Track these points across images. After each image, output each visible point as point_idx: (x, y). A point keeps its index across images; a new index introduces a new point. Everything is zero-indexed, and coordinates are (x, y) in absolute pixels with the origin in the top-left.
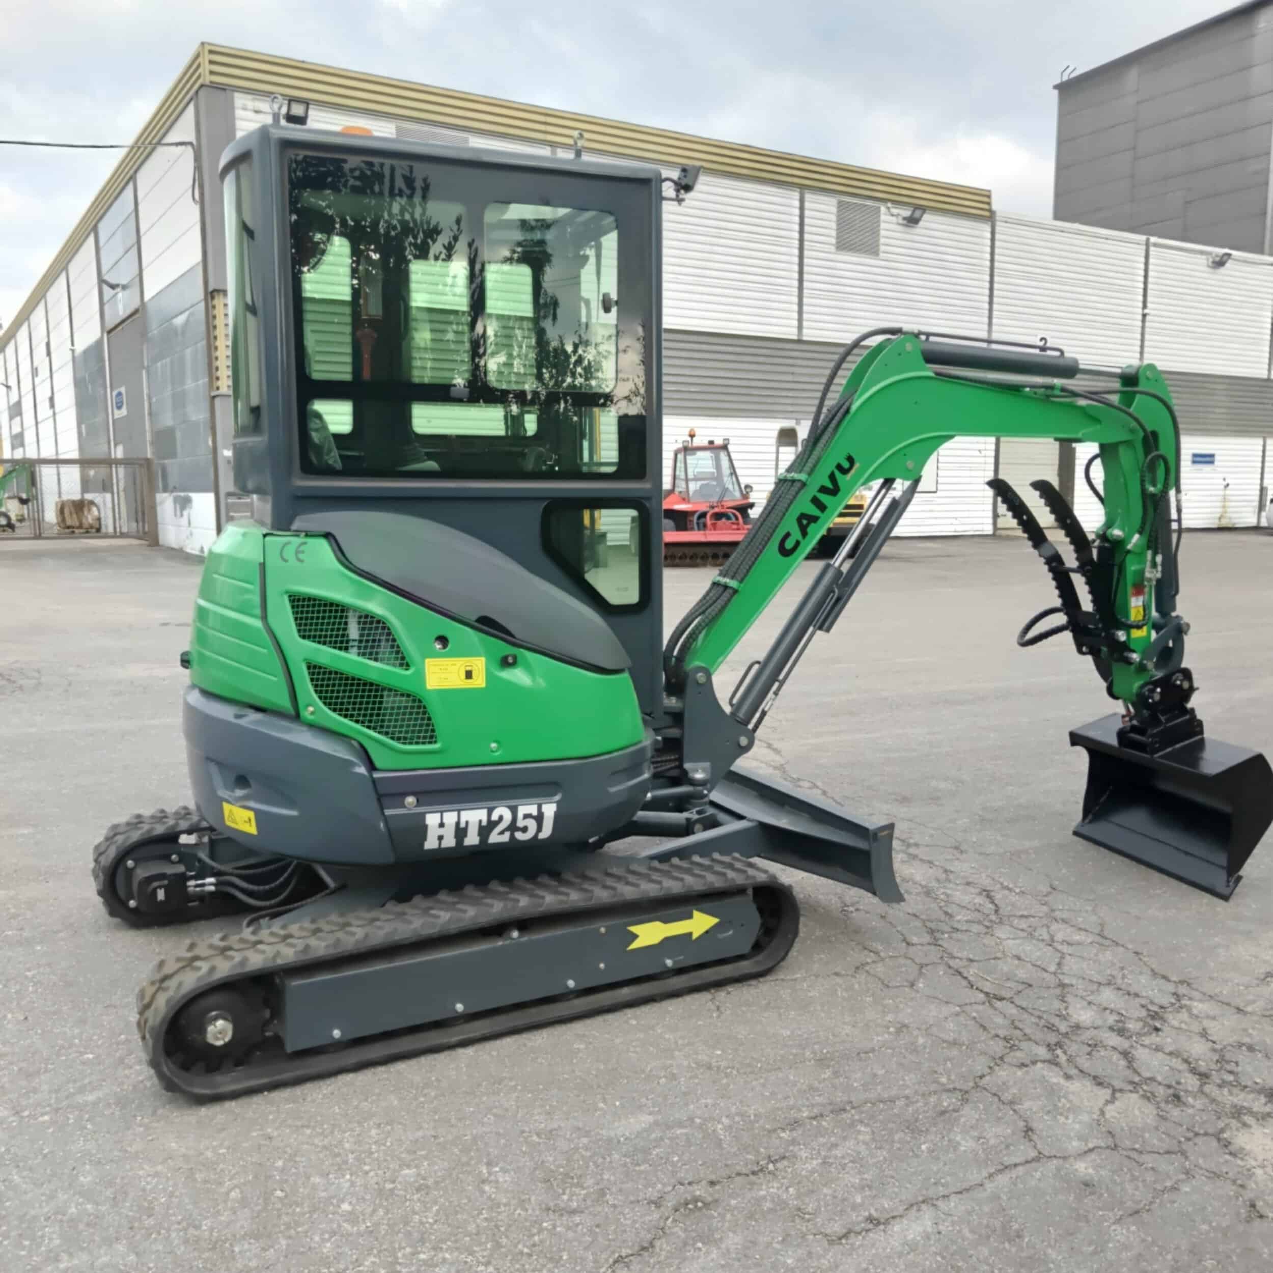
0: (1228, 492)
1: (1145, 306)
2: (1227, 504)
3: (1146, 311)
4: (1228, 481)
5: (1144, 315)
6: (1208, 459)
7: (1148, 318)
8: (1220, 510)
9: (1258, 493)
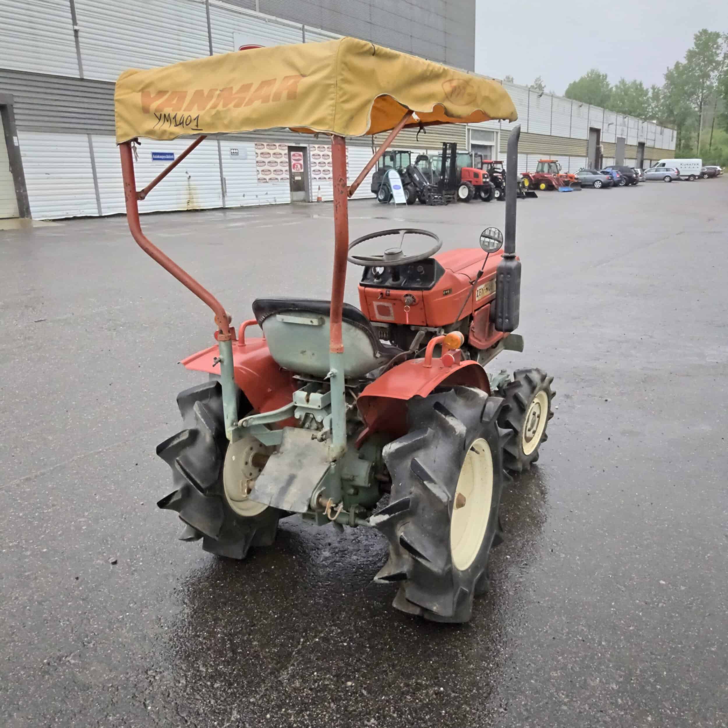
0: (191, 183)
1: (75, 23)
2: (193, 191)
3: (76, 28)
4: (190, 174)
5: (76, 31)
6: (168, 157)
7: (80, 34)
8: (188, 196)
9: (220, 182)
